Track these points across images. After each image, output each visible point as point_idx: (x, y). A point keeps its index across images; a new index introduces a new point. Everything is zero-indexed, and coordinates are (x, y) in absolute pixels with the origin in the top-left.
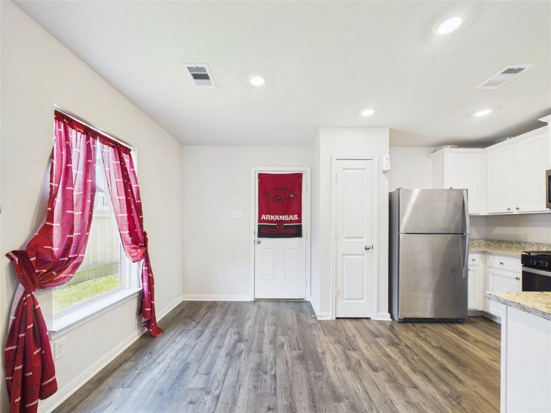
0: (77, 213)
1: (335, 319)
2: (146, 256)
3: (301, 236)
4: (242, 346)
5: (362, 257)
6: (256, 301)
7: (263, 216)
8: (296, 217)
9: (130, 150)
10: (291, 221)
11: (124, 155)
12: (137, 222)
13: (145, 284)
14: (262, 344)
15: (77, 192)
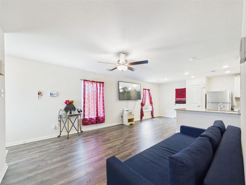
2: (152, 105)
3: (185, 104)
5: (197, 108)
7: (177, 99)
10: (183, 100)
12: (151, 100)
13: (152, 110)
15: (145, 97)
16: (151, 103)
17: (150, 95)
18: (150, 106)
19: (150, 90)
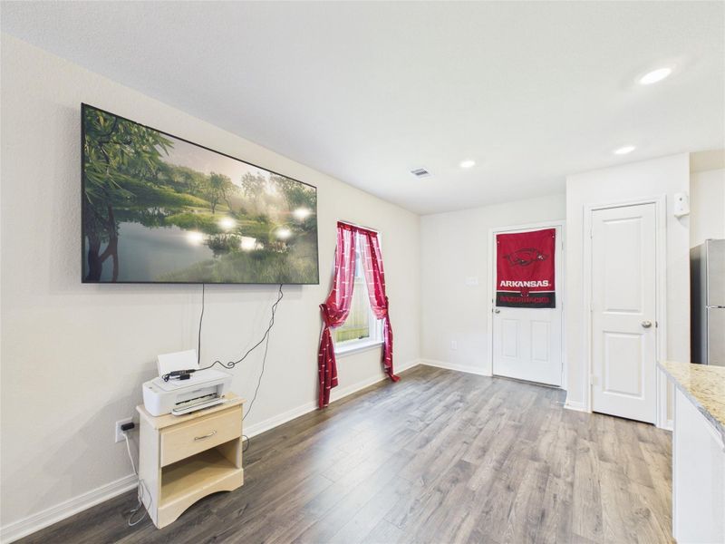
0: (347, 283)
1: (590, 412)
2: (386, 315)
3: (554, 307)
4: (461, 405)
5: (637, 337)
6: (494, 377)
7: (503, 282)
8: (546, 283)
9: (376, 234)
10: (540, 288)
11: (373, 238)
12: (380, 289)
13: (387, 338)
14: (481, 409)
15: (347, 269)
16: (382, 303)
17: (374, 261)
18: (375, 318)
19: (375, 234)
